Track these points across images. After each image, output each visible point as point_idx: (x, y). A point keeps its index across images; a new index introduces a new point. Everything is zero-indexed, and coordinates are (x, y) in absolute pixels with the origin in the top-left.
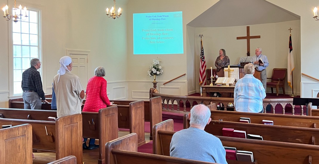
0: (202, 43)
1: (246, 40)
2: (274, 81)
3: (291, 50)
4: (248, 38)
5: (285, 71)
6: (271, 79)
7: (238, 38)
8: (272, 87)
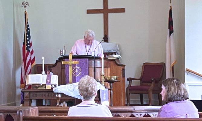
0: (28, 17)
1: (101, 15)
2: (144, 84)
3: (171, 32)
4: (106, 11)
5: (161, 67)
6: (140, 81)
7: (89, 12)
8: (141, 92)
